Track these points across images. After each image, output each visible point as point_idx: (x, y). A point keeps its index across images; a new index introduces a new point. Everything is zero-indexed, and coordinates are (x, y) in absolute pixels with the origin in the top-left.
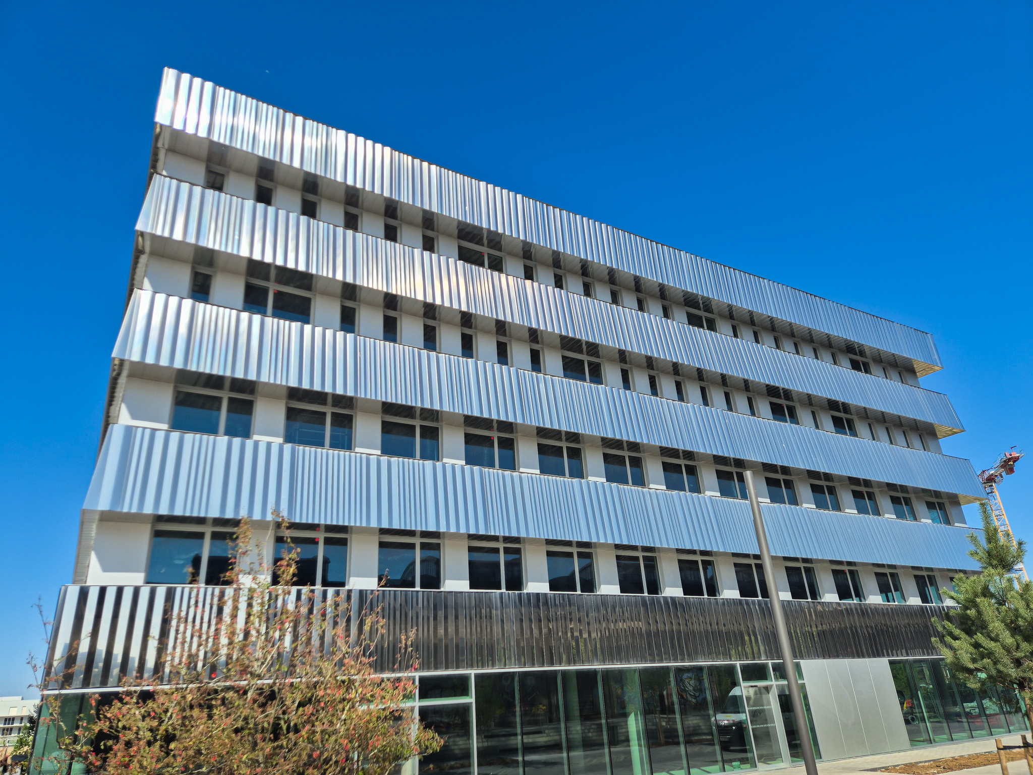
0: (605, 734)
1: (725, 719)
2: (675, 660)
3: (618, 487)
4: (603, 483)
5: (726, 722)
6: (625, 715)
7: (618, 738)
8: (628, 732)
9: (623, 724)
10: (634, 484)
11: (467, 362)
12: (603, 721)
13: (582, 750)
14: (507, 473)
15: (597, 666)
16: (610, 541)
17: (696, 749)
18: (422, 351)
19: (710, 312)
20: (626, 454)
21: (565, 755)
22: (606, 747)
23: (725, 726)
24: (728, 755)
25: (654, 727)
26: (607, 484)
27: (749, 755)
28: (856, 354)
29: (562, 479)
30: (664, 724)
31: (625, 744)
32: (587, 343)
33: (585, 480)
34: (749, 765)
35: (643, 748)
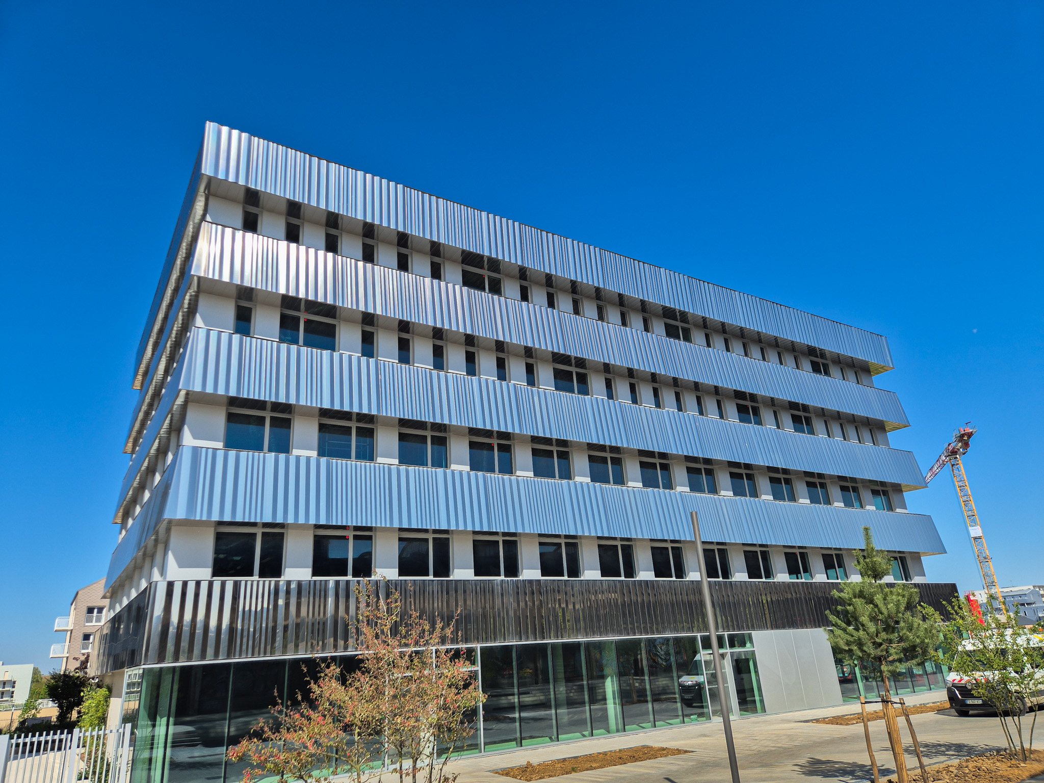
0: (586, 693)
1: (689, 680)
2: (647, 633)
3: (600, 486)
4: (588, 484)
5: (690, 683)
6: (603, 677)
7: (597, 697)
8: (605, 692)
9: (600, 685)
10: (615, 483)
11: (471, 379)
12: (585, 683)
13: (566, 707)
14: (506, 477)
15: (581, 639)
16: (593, 534)
17: (664, 706)
18: (433, 371)
19: (685, 323)
20: (608, 455)
21: (553, 711)
22: (587, 705)
23: (689, 686)
24: (688, 711)
25: (628, 688)
26: (591, 484)
27: (705, 710)
28: (817, 357)
29: (553, 481)
30: (637, 685)
31: (603, 702)
32: (576, 358)
33: (572, 481)
34: (705, 718)
35: (618, 706)
